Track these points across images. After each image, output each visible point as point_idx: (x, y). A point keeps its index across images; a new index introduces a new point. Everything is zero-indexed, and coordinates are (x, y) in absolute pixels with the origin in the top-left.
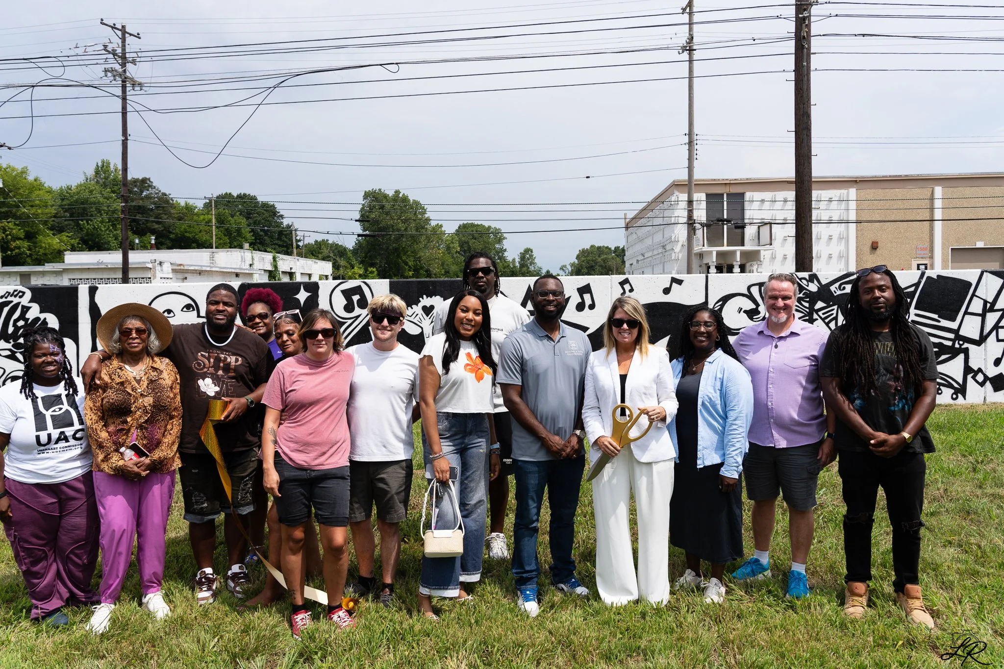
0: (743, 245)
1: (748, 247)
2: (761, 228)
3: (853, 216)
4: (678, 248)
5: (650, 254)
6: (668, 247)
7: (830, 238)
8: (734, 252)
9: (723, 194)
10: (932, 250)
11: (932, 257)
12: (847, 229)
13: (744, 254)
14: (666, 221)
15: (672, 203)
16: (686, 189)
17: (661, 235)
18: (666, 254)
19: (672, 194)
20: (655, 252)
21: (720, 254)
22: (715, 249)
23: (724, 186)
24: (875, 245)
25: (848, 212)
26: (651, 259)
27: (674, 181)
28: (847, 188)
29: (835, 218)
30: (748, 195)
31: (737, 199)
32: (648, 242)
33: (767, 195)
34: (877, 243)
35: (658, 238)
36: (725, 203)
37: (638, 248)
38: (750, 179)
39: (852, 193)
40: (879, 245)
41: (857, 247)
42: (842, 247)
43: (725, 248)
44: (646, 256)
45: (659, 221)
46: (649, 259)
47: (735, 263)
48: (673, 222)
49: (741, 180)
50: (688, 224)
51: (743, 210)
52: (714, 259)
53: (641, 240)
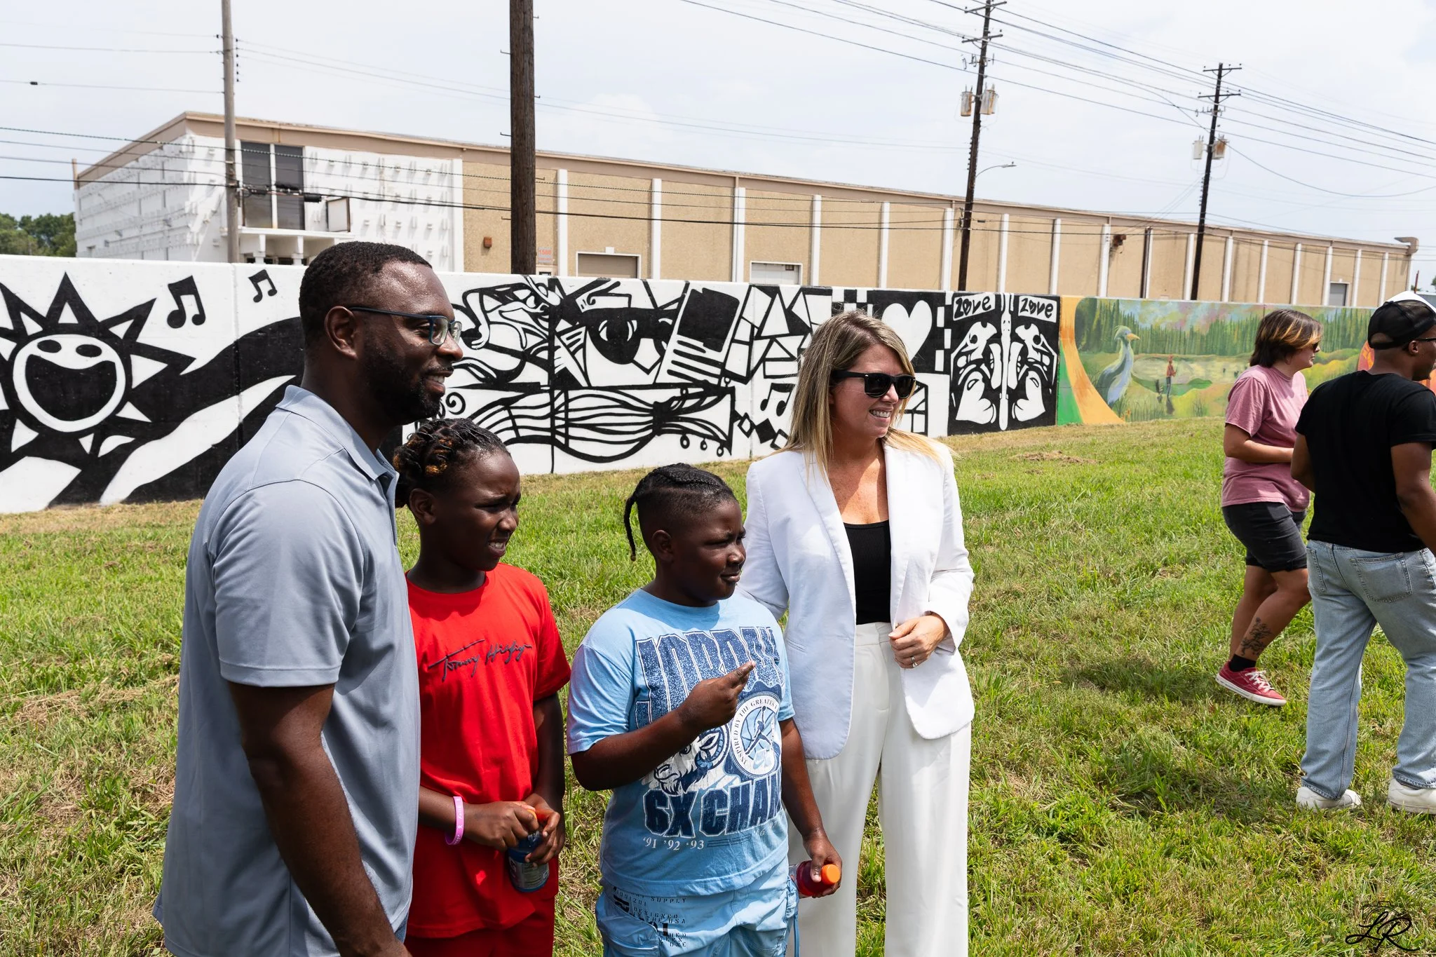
0: (303, 227)
1: (313, 231)
2: (330, 205)
3: (459, 199)
4: (196, 226)
5: (135, 232)
6: (175, 224)
7: (429, 228)
8: (293, 239)
9: (268, 146)
10: (556, 255)
11: (556, 264)
12: (452, 216)
13: (309, 243)
14: (169, 177)
15: (184, 149)
16: (222, 130)
17: (160, 201)
18: (172, 234)
19: (183, 134)
20: (147, 230)
21: (271, 241)
22: (263, 232)
23: (269, 134)
24: (487, 243)
25: (452, 192)
26: (137, 240)
27: (185, 114)
28: (452, 157)
29: (436, 198)
30: (309, 151)
31: (292, 156)
32: (132, 211)
33: (338, 154)
34: (490, 239)
35: (152, 206)
36: (273, 158)
37: (106, 220)
38: (311, 126)
39: (458, 164)
40: (493, 242)
41: (465, 244)
42: (445, 242)
43: (276, 231)
44: (125, 235)
45: (155, 176)
46: (133, 241)
47: (294, 256)
48: (185, 181)
49: (297, 126)
50: (227, 186)
51: (301, 172)
52: (263, 247)
53: (113, 207)
